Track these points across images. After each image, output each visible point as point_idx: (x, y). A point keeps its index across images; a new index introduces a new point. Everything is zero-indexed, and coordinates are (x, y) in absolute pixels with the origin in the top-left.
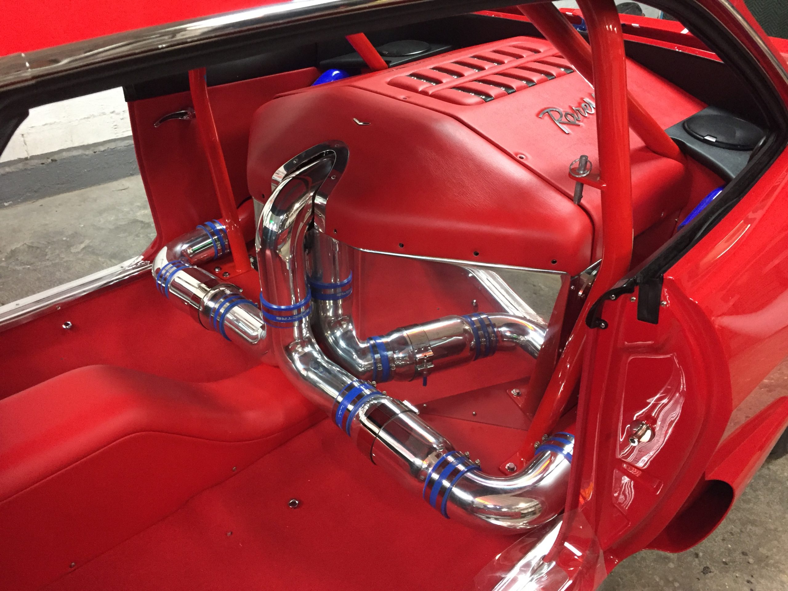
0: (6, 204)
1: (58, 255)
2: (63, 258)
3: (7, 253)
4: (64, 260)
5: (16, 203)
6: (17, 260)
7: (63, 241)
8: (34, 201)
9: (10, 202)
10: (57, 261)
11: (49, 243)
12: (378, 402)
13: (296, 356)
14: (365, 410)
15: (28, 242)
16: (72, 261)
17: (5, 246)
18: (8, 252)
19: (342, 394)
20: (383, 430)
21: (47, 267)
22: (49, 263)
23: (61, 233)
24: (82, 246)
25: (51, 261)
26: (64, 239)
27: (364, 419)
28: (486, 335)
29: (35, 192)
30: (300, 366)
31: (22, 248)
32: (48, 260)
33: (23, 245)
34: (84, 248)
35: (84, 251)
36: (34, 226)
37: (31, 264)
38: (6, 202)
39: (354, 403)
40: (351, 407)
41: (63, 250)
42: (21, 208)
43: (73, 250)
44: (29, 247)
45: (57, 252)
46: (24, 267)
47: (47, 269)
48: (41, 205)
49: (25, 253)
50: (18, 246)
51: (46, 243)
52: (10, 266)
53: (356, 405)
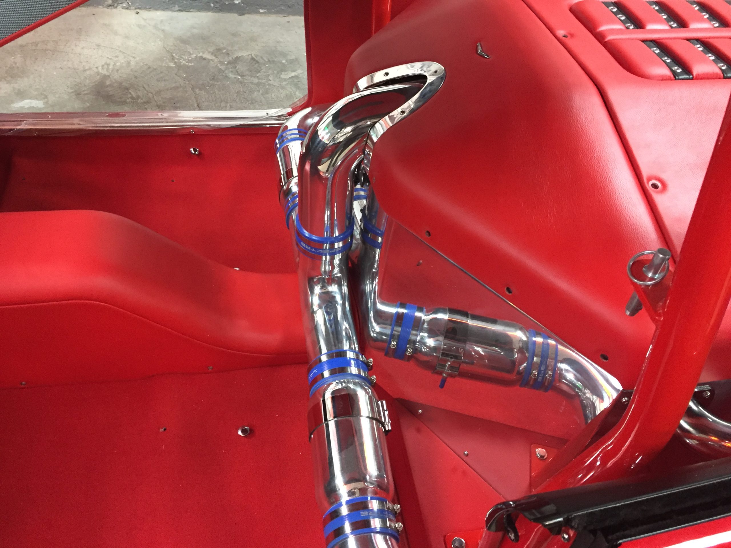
0: (261, 11)
1: (269, 75)
2: (270, 80)
3: (232, 58)
4: (270, 82)
5: (269, 12)
6: (236, 67)
7: (281, 63)
8: (286, 15)
9: (265, 10)
10: (263, 81)
11: (269, 61)
12: (353, 389)
13: (317, 289)
14: (337, 388)
15: (254, 53)
16: (274, 86)
17: (235, 50)
18: (234, 58)
19: (329, 355)
20: (335, 421)
21: (252, 83)
22: (256, 81)
23: (284, 55)
24: (293, 74)
25: (259, 79)
26: (284, 62)
27: (328, 396)
28: (543, 368)
29: (289, 7)
30: (315, 301)
31: (246, 57)
32: (258, 77)
33: (248, 55)
34: (292, 77)
35: (291, 80)
36: (269, 40)
37: (242, 76)
38: (262, 9)
39: (333, 373)
40: (326, 374)
41: (275, 72)
42: (272, 18)
43: (283, 76)
44: (253, 59)
45: (270, 72)
46: (235, 76)
47: (251, 85)
48: (288, 22)
49: (245, 64)
50: (244, 55)
51: (267, 60)
52: (226, 72)
53: (333, 376)
